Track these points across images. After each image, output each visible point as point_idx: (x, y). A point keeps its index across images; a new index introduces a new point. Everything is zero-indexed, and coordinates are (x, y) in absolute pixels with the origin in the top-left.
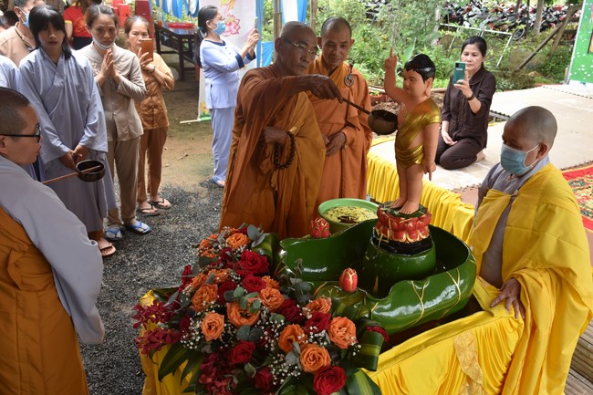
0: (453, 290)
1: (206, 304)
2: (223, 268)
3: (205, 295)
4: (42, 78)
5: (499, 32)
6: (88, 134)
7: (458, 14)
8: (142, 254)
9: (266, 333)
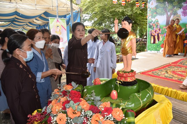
9: (85, 119)
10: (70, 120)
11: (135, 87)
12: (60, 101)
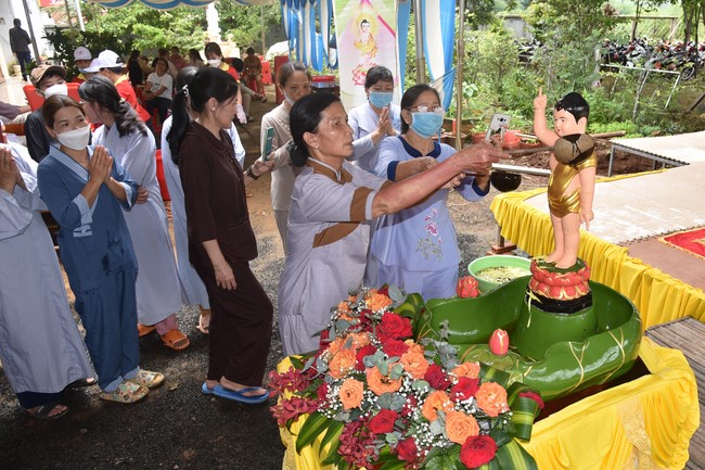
0: (616, 351)
1: (344, 370)
2: (362, 331)
3: (342, 361)
5: (665, 71)
7: (621, 54)
9: (409, 401)
10: (372, 398)
11: (581, 318)
12: (350, 343)
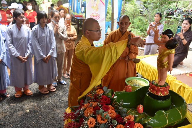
1: (89, 114)
3: (89, 111)
4: (39, 33)
6: (51, 51)
7: (172, 12)
8: (63, 92)
9: (110, 127)
